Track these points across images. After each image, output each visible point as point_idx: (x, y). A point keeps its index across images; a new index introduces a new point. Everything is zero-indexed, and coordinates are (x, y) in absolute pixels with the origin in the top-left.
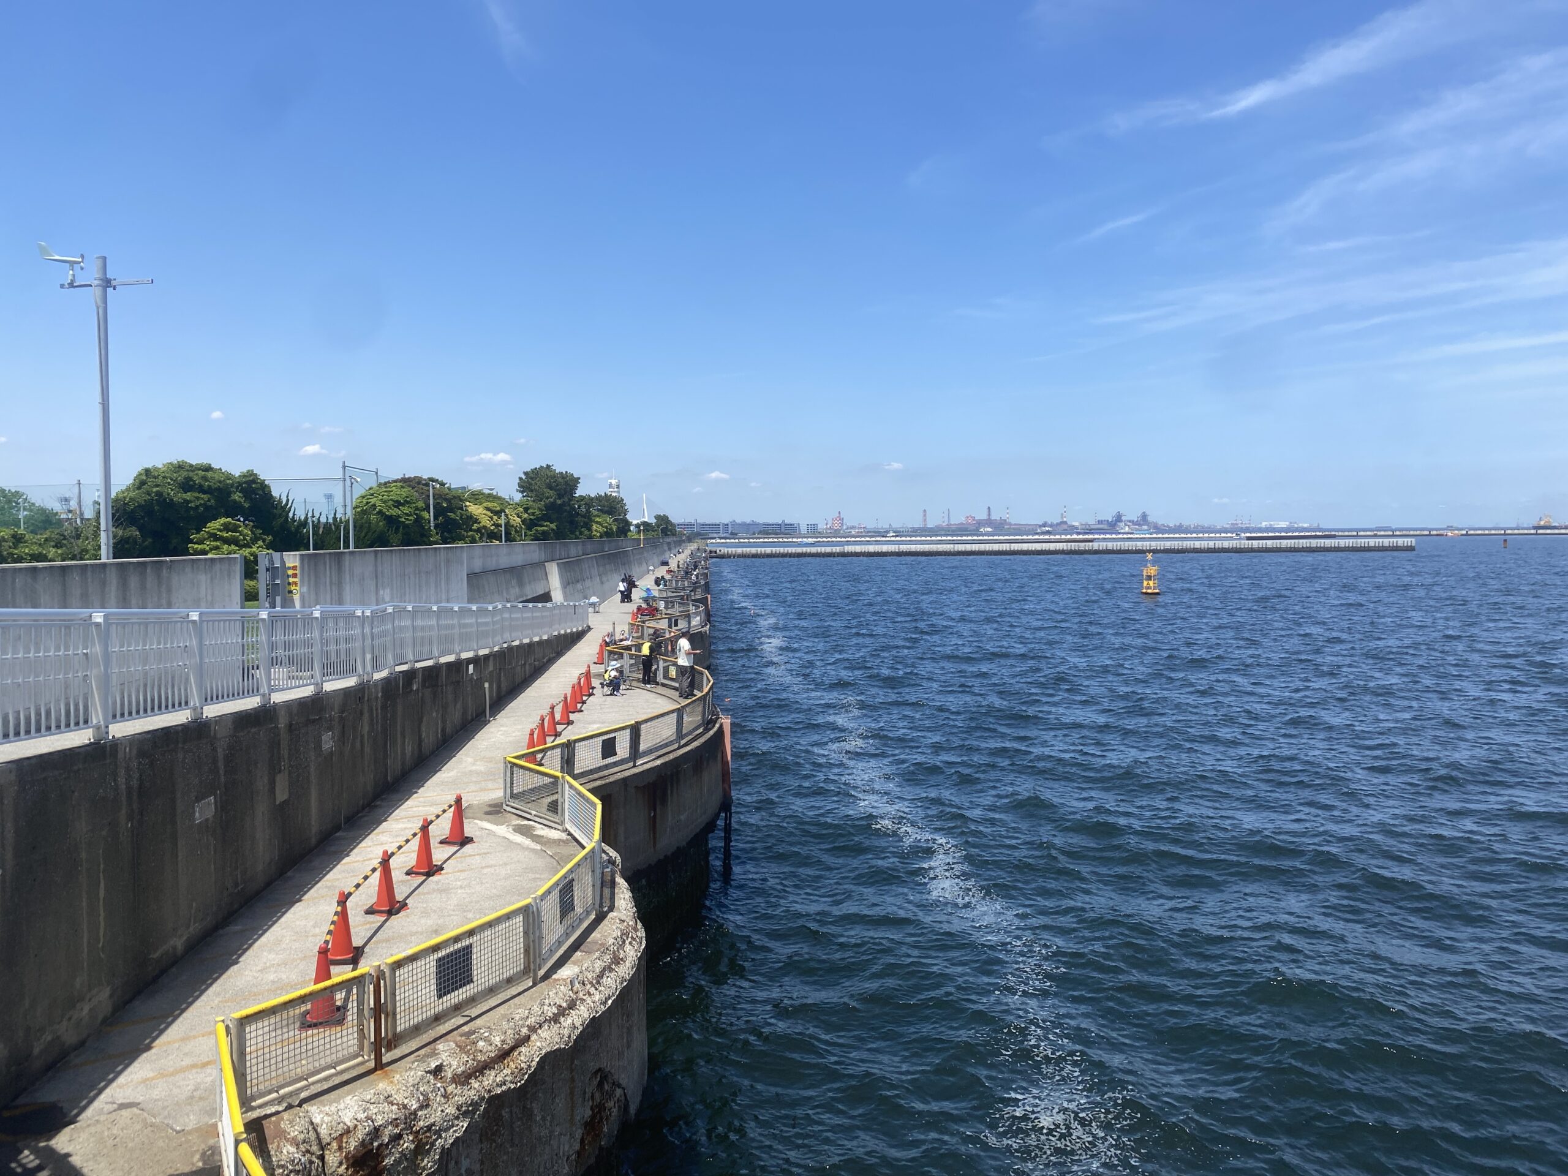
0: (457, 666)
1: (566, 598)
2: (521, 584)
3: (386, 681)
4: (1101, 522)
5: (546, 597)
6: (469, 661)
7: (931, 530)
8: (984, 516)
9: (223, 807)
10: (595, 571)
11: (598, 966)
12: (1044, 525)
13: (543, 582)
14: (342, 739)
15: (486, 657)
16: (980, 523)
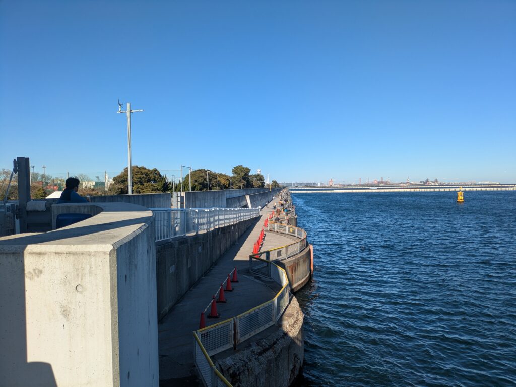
0: (229, 227)
1: (252, 207)
2: (240, 202)
3: (213, 231)
4: (421, 182)
5: (246, 206)
6: (232, 225)
7: (362, 185)
8: (380, 180)
9: (177, 268)
10: (259, 198)
11: (293, 321)
12: (402, 183)
13: (245, 202)
14: (203, 249)
15: (236, 224)
16: (379, 183)
